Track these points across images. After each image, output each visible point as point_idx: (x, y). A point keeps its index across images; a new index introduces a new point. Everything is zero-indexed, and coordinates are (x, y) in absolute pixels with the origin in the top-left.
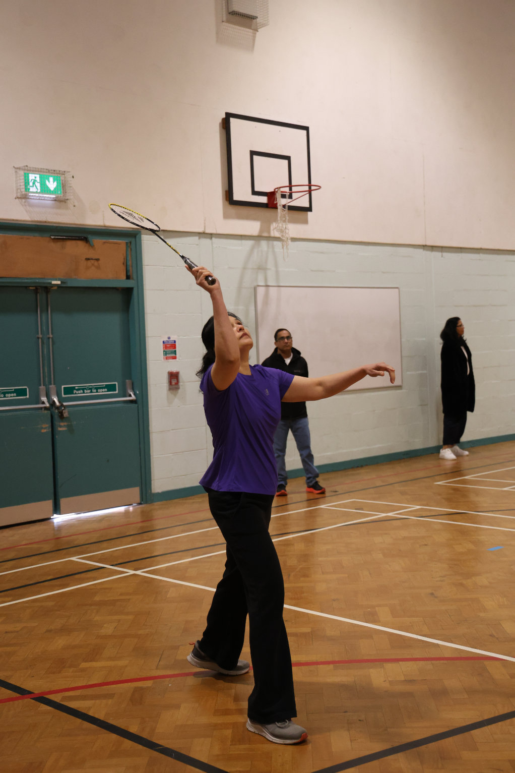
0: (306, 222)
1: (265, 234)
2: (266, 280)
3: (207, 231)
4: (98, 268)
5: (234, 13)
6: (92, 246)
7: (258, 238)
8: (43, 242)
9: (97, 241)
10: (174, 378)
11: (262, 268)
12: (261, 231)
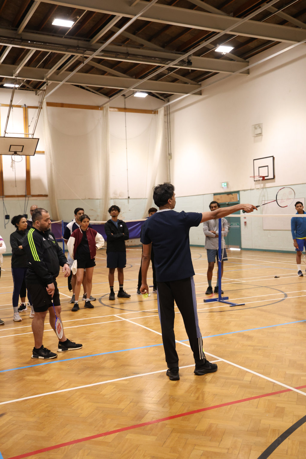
0: (275, 182)
1: (264, 187)
2: (265, 199)
3: (252, 188)
4: (234, 199)
5: (256, 134)
6: (232, 195)
7: (263, 188)
8: (226, 195)
9: (233, 194)
10: (245, 223)
11: (264, 196)
12: (263, 186)
